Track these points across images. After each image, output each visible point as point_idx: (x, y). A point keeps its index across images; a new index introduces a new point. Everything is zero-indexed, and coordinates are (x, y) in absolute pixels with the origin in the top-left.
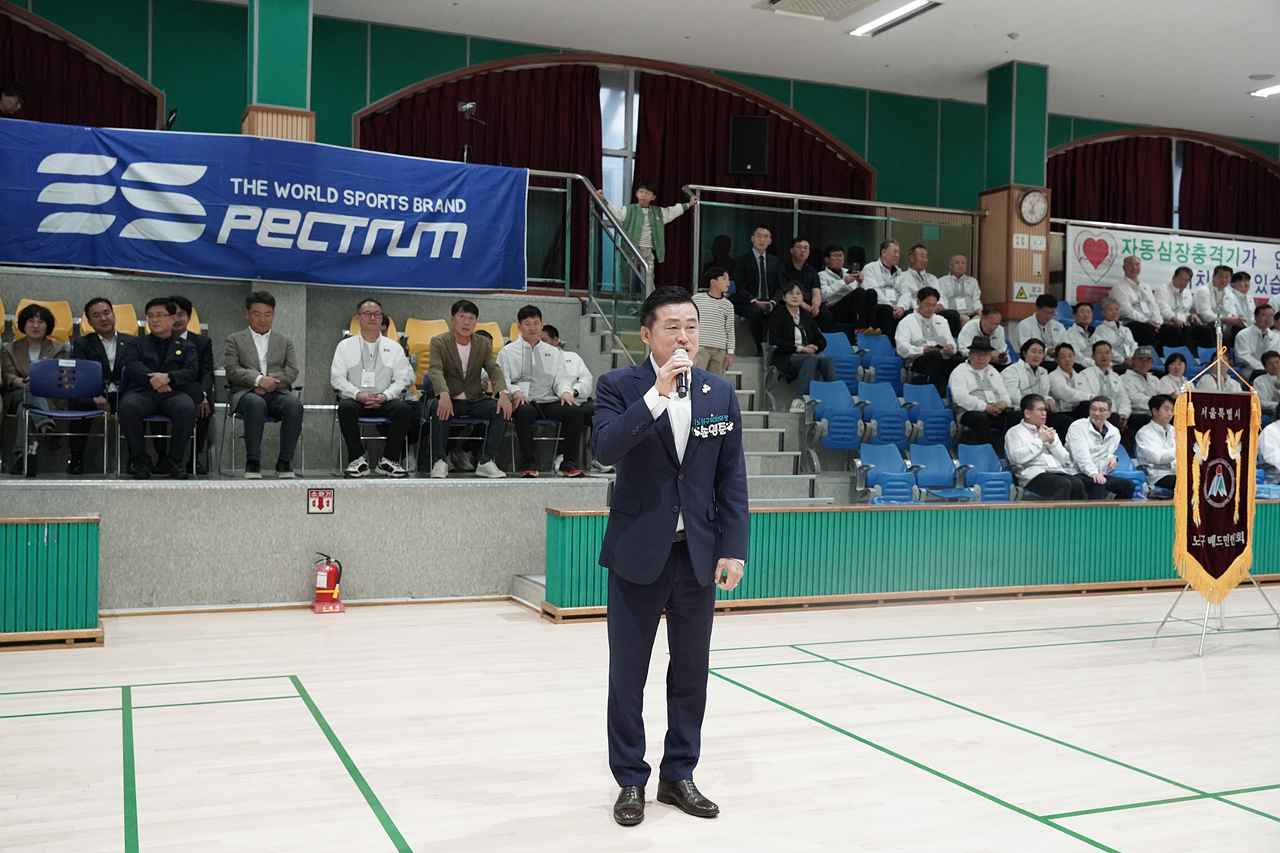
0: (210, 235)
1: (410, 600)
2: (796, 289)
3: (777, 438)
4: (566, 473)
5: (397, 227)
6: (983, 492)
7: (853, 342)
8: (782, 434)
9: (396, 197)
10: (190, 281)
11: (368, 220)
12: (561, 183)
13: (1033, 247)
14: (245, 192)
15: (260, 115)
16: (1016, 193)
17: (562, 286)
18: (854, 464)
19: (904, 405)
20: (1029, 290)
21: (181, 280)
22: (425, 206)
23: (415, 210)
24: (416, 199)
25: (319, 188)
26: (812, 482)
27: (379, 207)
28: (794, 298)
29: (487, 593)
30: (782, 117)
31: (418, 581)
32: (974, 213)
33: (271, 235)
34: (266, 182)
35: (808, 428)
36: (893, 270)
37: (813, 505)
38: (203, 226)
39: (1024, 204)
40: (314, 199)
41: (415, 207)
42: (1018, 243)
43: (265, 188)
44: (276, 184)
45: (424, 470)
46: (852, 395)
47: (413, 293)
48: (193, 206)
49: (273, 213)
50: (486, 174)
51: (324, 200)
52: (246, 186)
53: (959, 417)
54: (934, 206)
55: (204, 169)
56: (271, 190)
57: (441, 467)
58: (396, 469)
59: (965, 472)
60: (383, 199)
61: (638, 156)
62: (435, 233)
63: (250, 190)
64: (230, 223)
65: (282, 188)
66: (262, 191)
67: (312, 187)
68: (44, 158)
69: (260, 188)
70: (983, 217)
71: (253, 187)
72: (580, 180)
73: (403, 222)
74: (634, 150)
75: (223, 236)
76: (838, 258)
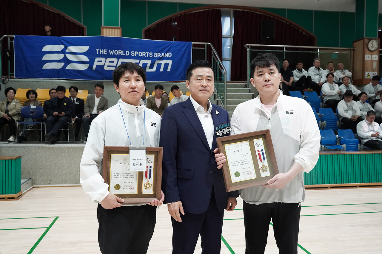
0: (91, 67)
5: (149, 62)
6: (347, 147)
7: (303, 94)
9: (149, 53)
10: (86, 82)
11: (139, 60)
12: (203, 46)
13: (373, 59)
14: (100, 53)
15: (104, 29)
16: (366, 41)
19: (319, 115)
20: (371, 74)
21: (84, 82)
22: (158, 55)
23: (155, 57)
24: (155, 53)
25: (123, 51)
27: (143, 56)
30: (283, 21)
32: (351, 49)
33: (108, 66)
34: (106, 50)
36: (319, 69)
38: (88, 65)
39: (369, 44)
40: (121, 54)
41: (155, 56)
42: (367, 58)
43: (106, 52)
44: (110, 50)
48: (85, 59)
49: (109, 59)
50: (179, 44)
51: (125, 55)
52: (101, 51)
53: (341, 119)
54: (338, 47)
55: (88, 47)
56: (108, 52)
59: (340, 139)
60: (144, 54)
61: (234, 37)
62: (161, 64)
63: (102, 53)
64: (96, 63)
65: (111, 52)
66: (105, 53)
67: (121, 51)
68: (44, 46)
69: (105, 52)
70: (354, 50)
71: (103, 52)
72: (209, 45)
73: (151, 61)
74: (233, 35)
75: (94, 67)
76: (300, 65)
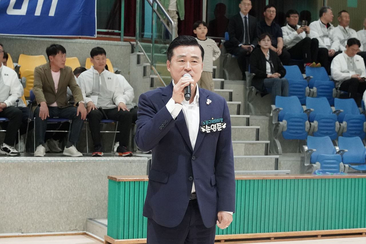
1: (21, 234)
2: (267, 38)
3: (255, 132)
4: (121, 154)
7: (303, 72)
8: (258, 130)
17: (119, 34)
18: (303, 149)
19: (335, 112)
26: (277, 160)
28: (266, 43)
29: (70, 230)
31: (26, 222)
35: (274, 126)
36: (328, 26)
37: (277, 175)
45: (30, 151)
46: (302, 105)
47: (23, 38)
57: (41, 149)
58: (12, 150)
76: (294, 18)
